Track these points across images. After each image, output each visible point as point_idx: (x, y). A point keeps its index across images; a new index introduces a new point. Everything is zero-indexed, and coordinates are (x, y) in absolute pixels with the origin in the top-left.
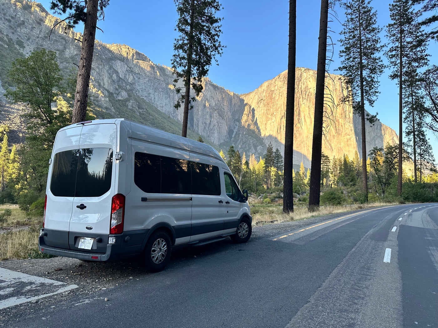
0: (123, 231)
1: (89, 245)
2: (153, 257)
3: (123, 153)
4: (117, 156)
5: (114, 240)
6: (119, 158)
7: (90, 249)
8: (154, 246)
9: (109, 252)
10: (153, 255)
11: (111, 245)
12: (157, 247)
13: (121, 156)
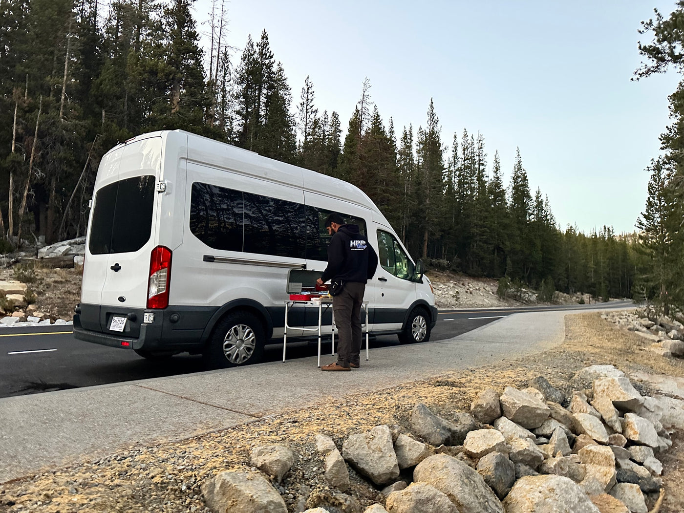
0: (167, 305)
1: (121, 325)
2: (229, 355)
3: (170, 182)
4: (159, 186)
5: (152, 318)
6: (163, 190)
7: (122, 331)
8: (228, 337)
9: (143, 336)
10: (228, 353)
11: (146, 325)
12: (234, 339)
13: (165, 186)
